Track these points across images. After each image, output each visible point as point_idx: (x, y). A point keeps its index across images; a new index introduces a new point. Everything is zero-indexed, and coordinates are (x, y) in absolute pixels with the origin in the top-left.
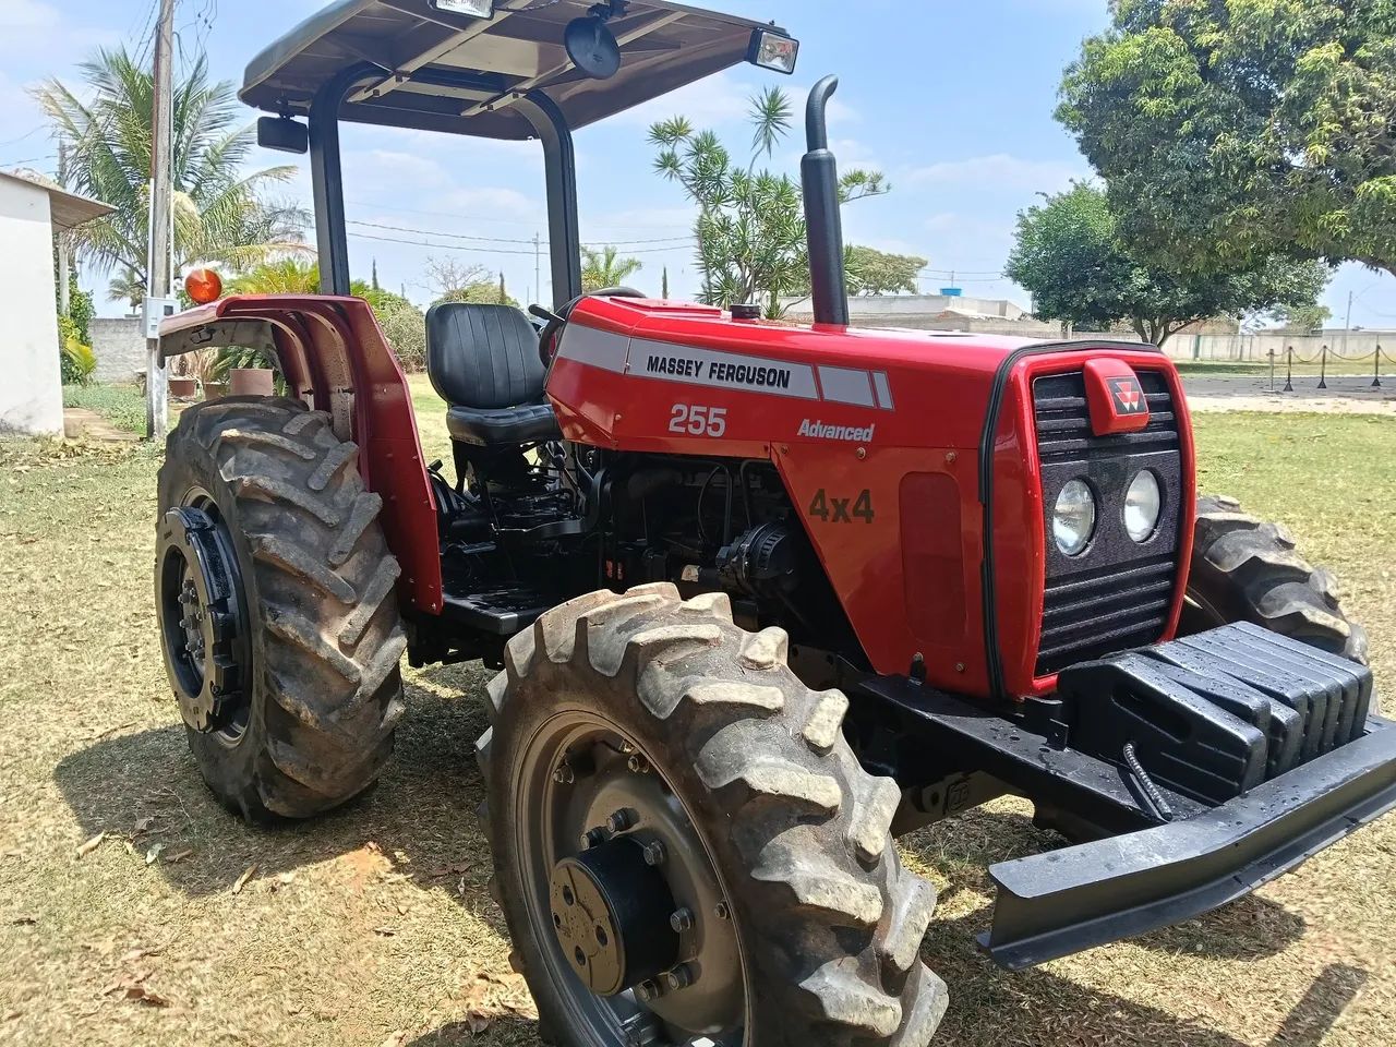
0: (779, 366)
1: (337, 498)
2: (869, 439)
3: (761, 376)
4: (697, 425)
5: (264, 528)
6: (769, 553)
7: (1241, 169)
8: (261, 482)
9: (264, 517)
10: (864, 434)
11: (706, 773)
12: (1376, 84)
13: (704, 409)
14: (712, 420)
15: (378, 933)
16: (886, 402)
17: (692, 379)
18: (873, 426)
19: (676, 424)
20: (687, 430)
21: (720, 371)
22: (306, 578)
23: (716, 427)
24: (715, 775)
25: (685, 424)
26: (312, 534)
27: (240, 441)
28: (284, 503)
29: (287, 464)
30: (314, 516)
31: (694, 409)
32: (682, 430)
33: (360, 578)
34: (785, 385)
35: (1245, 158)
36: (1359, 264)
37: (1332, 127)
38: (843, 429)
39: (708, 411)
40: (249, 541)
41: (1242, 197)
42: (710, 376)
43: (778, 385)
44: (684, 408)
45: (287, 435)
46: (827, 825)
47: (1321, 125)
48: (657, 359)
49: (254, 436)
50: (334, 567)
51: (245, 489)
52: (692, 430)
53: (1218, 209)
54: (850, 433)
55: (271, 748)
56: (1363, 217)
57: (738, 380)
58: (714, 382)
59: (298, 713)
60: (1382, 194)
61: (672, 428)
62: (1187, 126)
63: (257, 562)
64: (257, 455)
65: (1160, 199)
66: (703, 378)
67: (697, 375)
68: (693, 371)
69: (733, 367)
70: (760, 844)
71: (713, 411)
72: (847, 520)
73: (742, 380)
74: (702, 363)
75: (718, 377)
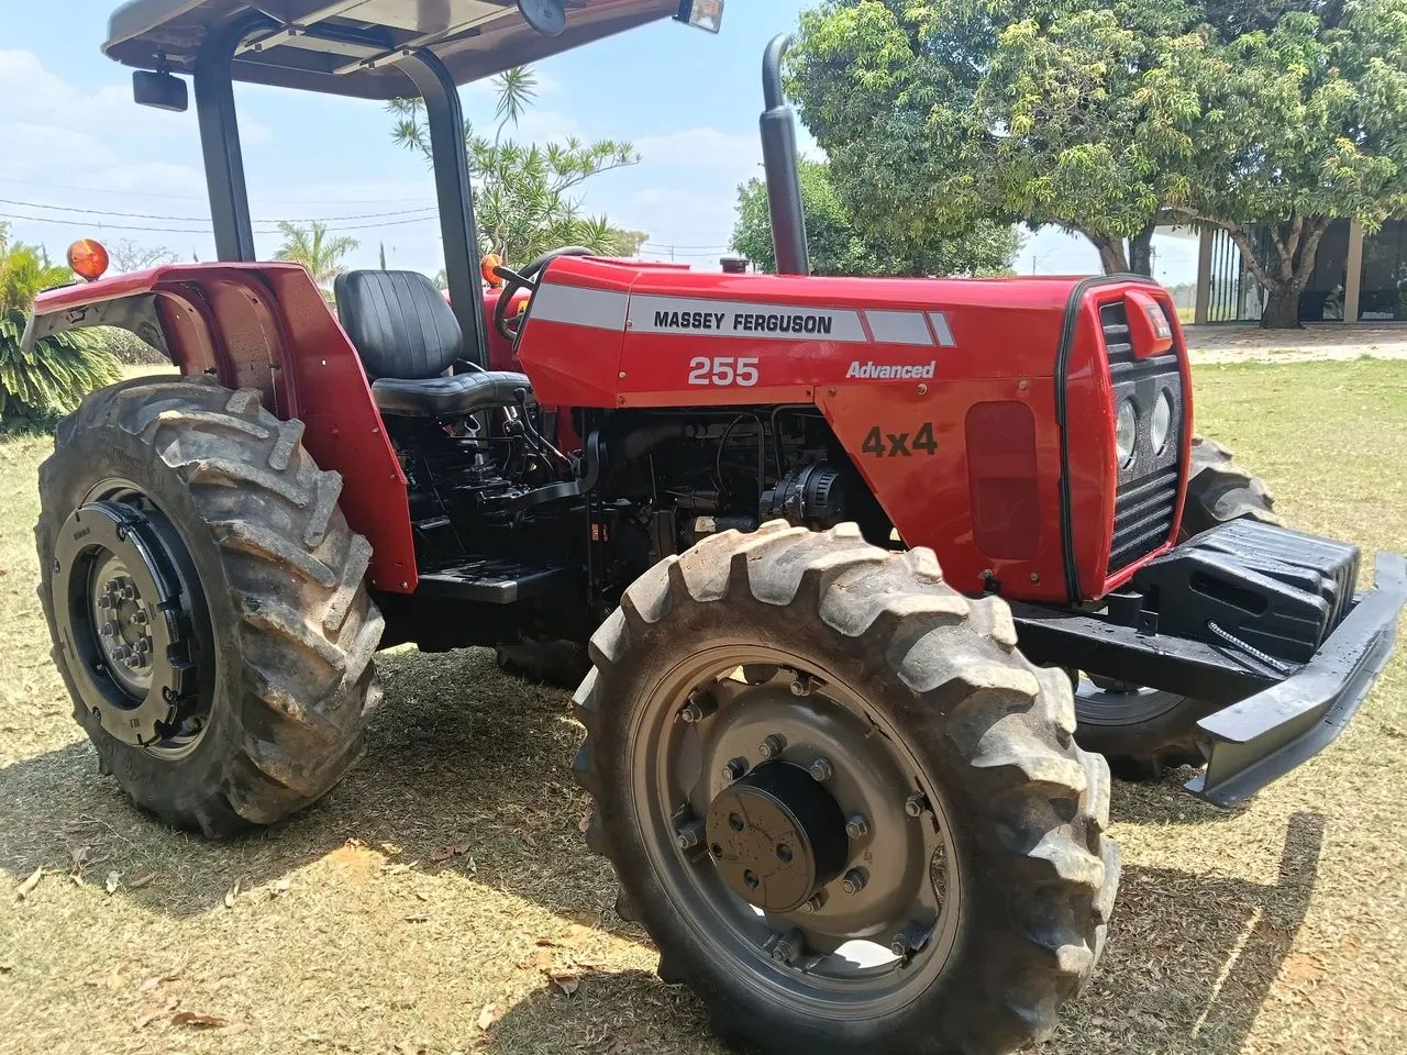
0: (817, 313)
1: (300, 477)
2: (931, 375)
3: (797, 324)
4: (723, 376)
5: (229, 514)
6: (826, 492)
7: (955, 138)
8: (222, 464)
9: (228, 502)
10: (925, 372)
11: (912, 679)
12: (1068, 59)
13: (731, 360)
14: (741, 370)
16: (946, 339)
17: (713, 331)
18: (933, 363)
19: (696, 377)
20: (711, 381)
21: (746, 322)
22: (281, 563)
23: (747, 376)
24: (923, 679)
25: (709, 375)
26: (283, 517)
27: (184, 423)
28: (249, 486)
29: (241, 444)
30: (282, 497)
31: (717, 360)
32: (706, 382)
33: (338, 559)
34: (827, 330)
35: (957, 129)
36: (1057, 227)
37: (1034, 98)
38: (899, 368)
39: (736, 362)
40: (212, 529)
41: (956, 166)
42: (735, 328)
43: (819, 331)
44: (706, 361)
45: (233, 414)
46: (1032, 711)
47: (1024, 96)
48: (666, 314)
49: (199, 417)
50: (311, 550)
51: (203, 474)
52: (716, 380)
53: (934, 178)
54: (907, 372)
55: (250, 750)
56: (1065, 183)
57: (769, 329)
58: (741, 332)
59: (285, 707)
60: (1080, 161)
61: (692, 380)
62: (903, 98)
63: (226, 551)
64: (204, 437)
65: (882, 168)
66: (727, 329)
67: (718, 327)
68: (714, 323)
69: (763, 317)
70: (977, 736)
71: (741, 361)
72: (906, 453)
73: (774, 329)
74: (723, 315)
75: (746, 328)
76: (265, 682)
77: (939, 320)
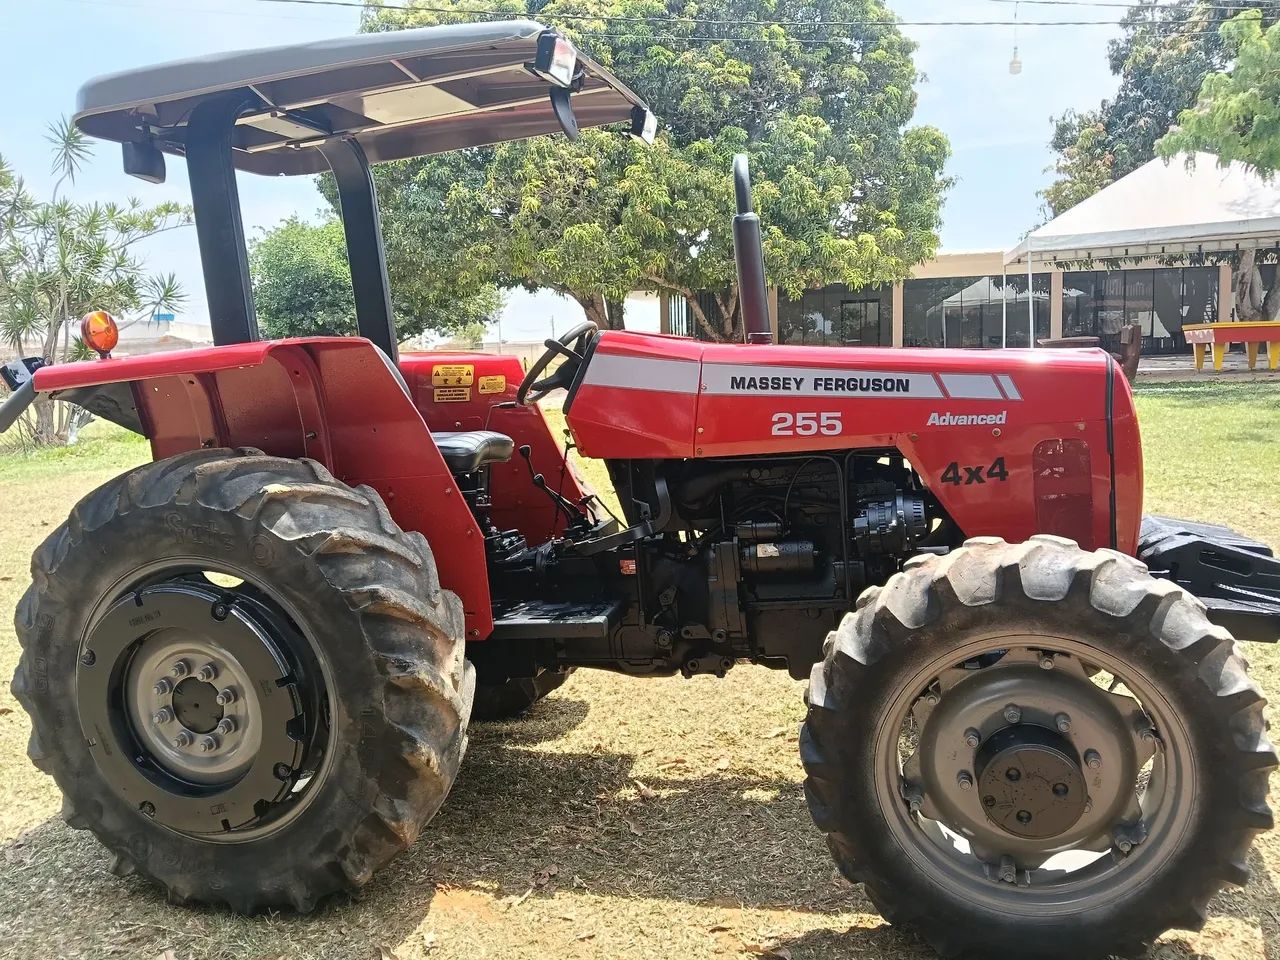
0: (895, 376)
2: (1003, 422)
3: (877, 385)
4: (807, 427)
5: (364, 580)
7: (472, 213)
8: (351, 532)
9: (361, 568)
10: (1000, 419)
12: (564, 152)
13: (814, 415)
14: (824, 422)
15: (583, 940)
16: (1014, 394)
17: (793, 392)
18: (1005, 413)
19: (779, 429)
20: (795, 432)
21: (826, 384)
22: (420, 622)
23: (831, 427)
25: (793, 427)
26: (410, 578)
27: (293, 495)
28: (377, 551)
29: (353, 512)
30: (406, 559)
31: (800, 416)
32: (790, 433)
34: (906, 389)
35: (474, 204)
36: (551, 290)
37: (539, 183)
38: (975, 417)
39: (819, 416)
40: (349, 597)
41: (475, 236)
42: (816, 388)
43: (898, 390)
44: (789, 417)
45: (325, 483)
47: (530, 181)
48: (743, 379)
49: (306, 488)
50: (435, 607)
51: (334, 544)
52: (800, 431)
53: (455, 246)
54: (982, 419)
55: (383, 811)
56: (569, 255)
57: (850, 389)
58: (821, 392)
59: (428, 762)
60: (581, 237)
61: (775, 431)
62: (422, 175)
63: (367, 616)
64: (316, 508)
66: (807, 390)
67: (798, 388)
68: (793, 385)
69: (843, 380)
71: (824, 415)
72: (981, 481)
73: (855, 389)
74: (802, 380)
75: (826, 389)
76: (412, 741)
77: (1006, 381)
